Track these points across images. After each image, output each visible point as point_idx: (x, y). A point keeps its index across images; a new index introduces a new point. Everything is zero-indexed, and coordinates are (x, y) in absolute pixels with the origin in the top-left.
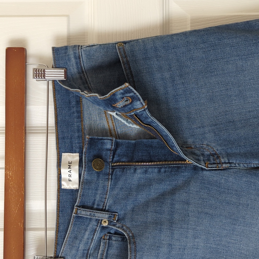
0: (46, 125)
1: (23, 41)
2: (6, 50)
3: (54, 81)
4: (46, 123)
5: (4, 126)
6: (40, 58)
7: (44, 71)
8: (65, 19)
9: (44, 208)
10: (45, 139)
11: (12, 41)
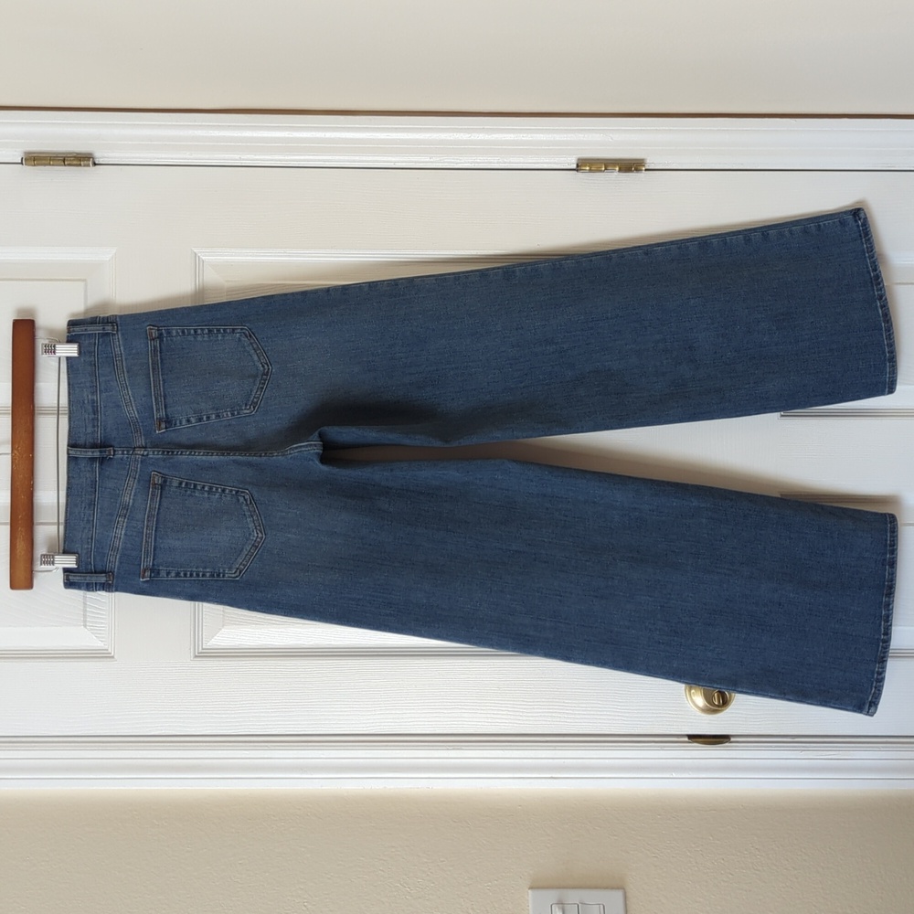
0: (56, 405)
1: (31, 311)
2: (14, 323)
3: (68, 358)
4: (56, 402)
5: (10, 404)
6: (51, 332)
7: (54, 346)
8: (82, 284)
9: (56, 501)
10: (56, 421)
11: (19, 311)
